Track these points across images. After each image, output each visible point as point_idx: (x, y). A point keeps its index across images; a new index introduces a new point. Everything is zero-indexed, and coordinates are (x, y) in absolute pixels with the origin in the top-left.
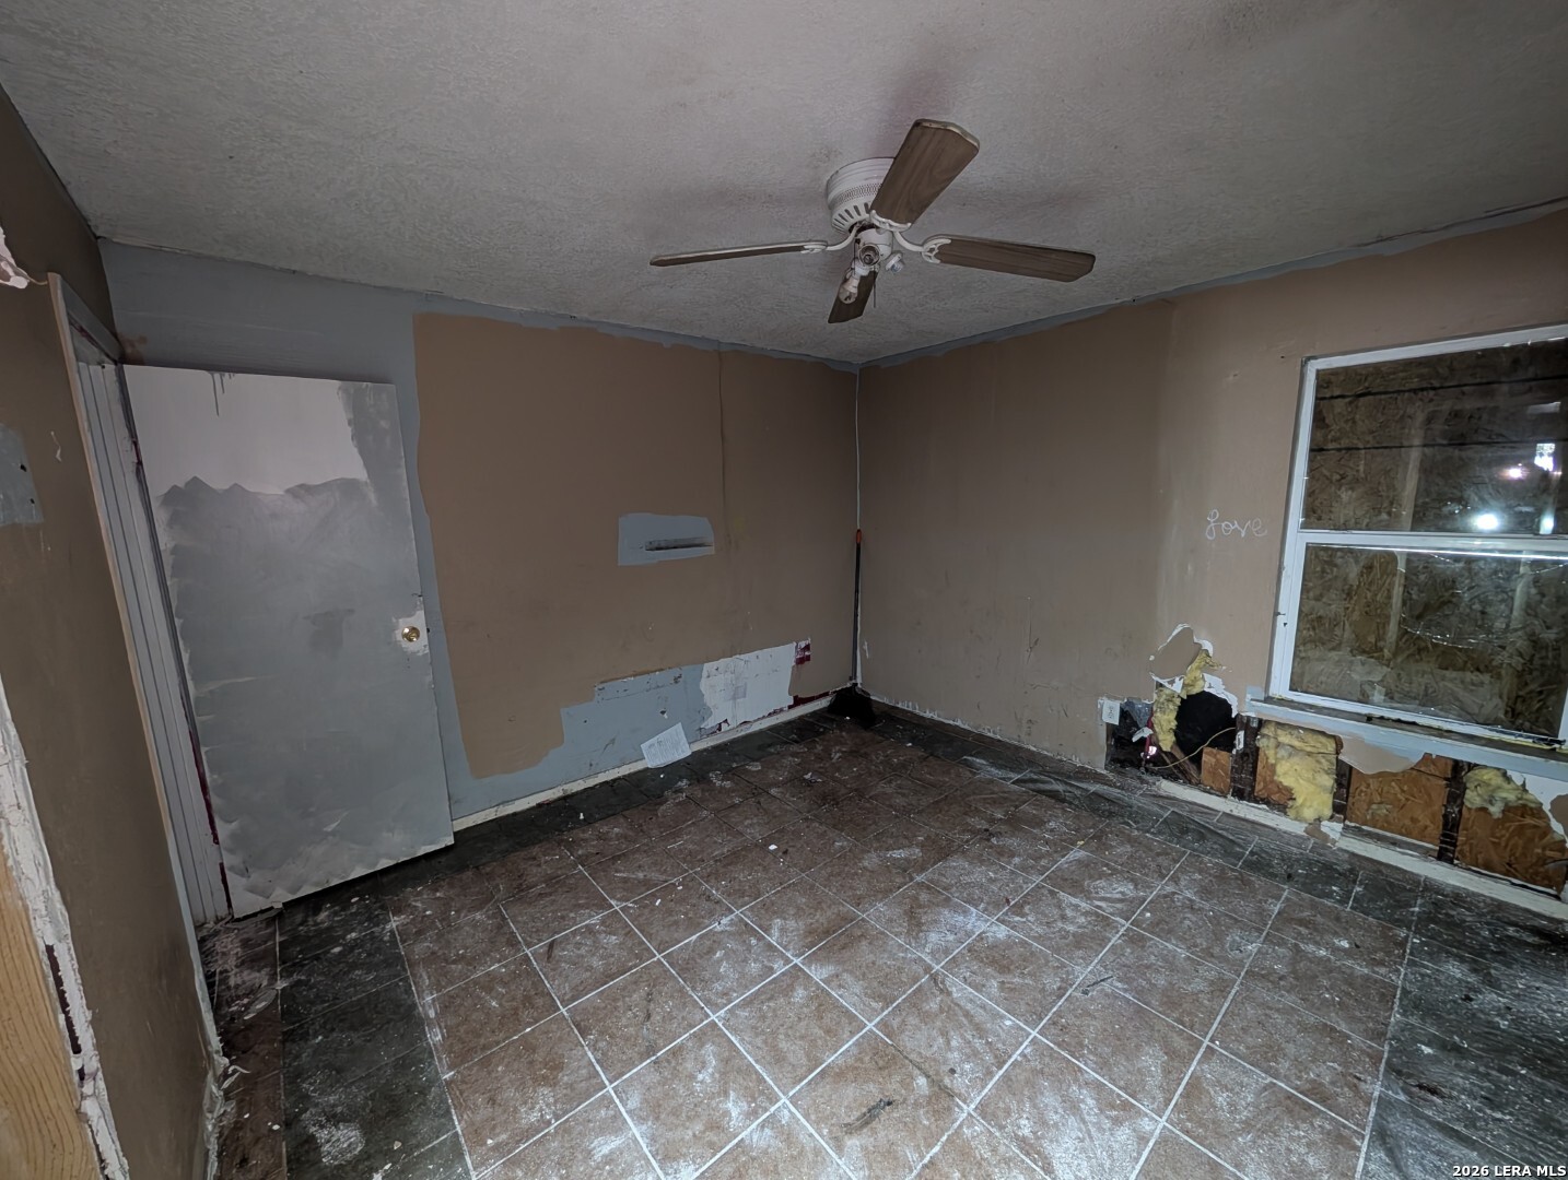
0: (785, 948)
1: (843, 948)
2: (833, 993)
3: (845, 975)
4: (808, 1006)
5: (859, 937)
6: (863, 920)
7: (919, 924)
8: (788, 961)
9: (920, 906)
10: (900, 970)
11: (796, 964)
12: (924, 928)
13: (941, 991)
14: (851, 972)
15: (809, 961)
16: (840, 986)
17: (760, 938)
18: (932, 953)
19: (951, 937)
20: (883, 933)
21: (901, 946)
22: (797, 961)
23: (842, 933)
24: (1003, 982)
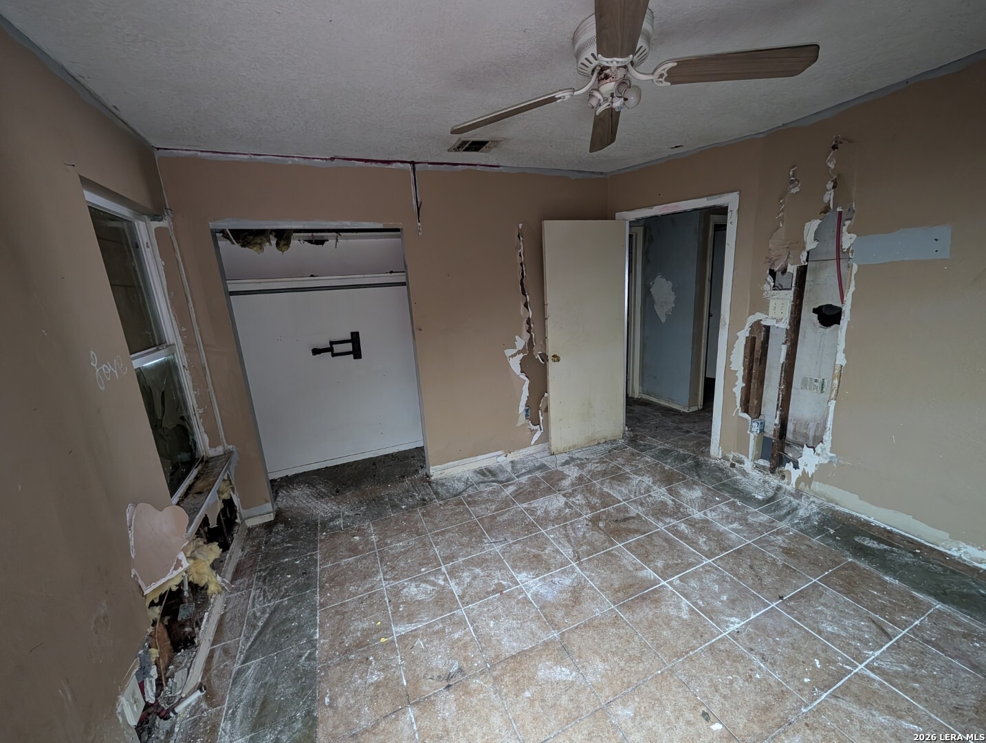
0: (674, 594)
1: (631, 585)
2: (639, 562)
3: (631, 569)
4: (654, 557)
5: (619, 591)
6: (614, 604)
7: (574, 592)
8: (670, 583)
9: (567, 606)
10: (597, 566)
11: (665, 580)
12: (571, 589)
13: (577, 553)
14: (628, 570)
15: (656, 582)
16: (635, 564)
17: (695, 604)
18: (573, 572)
19: (556, 579)
20: (601, 590)
21: (592, 580)
22: (663, 583)
23: (632, 595)
24: (542, 551)
